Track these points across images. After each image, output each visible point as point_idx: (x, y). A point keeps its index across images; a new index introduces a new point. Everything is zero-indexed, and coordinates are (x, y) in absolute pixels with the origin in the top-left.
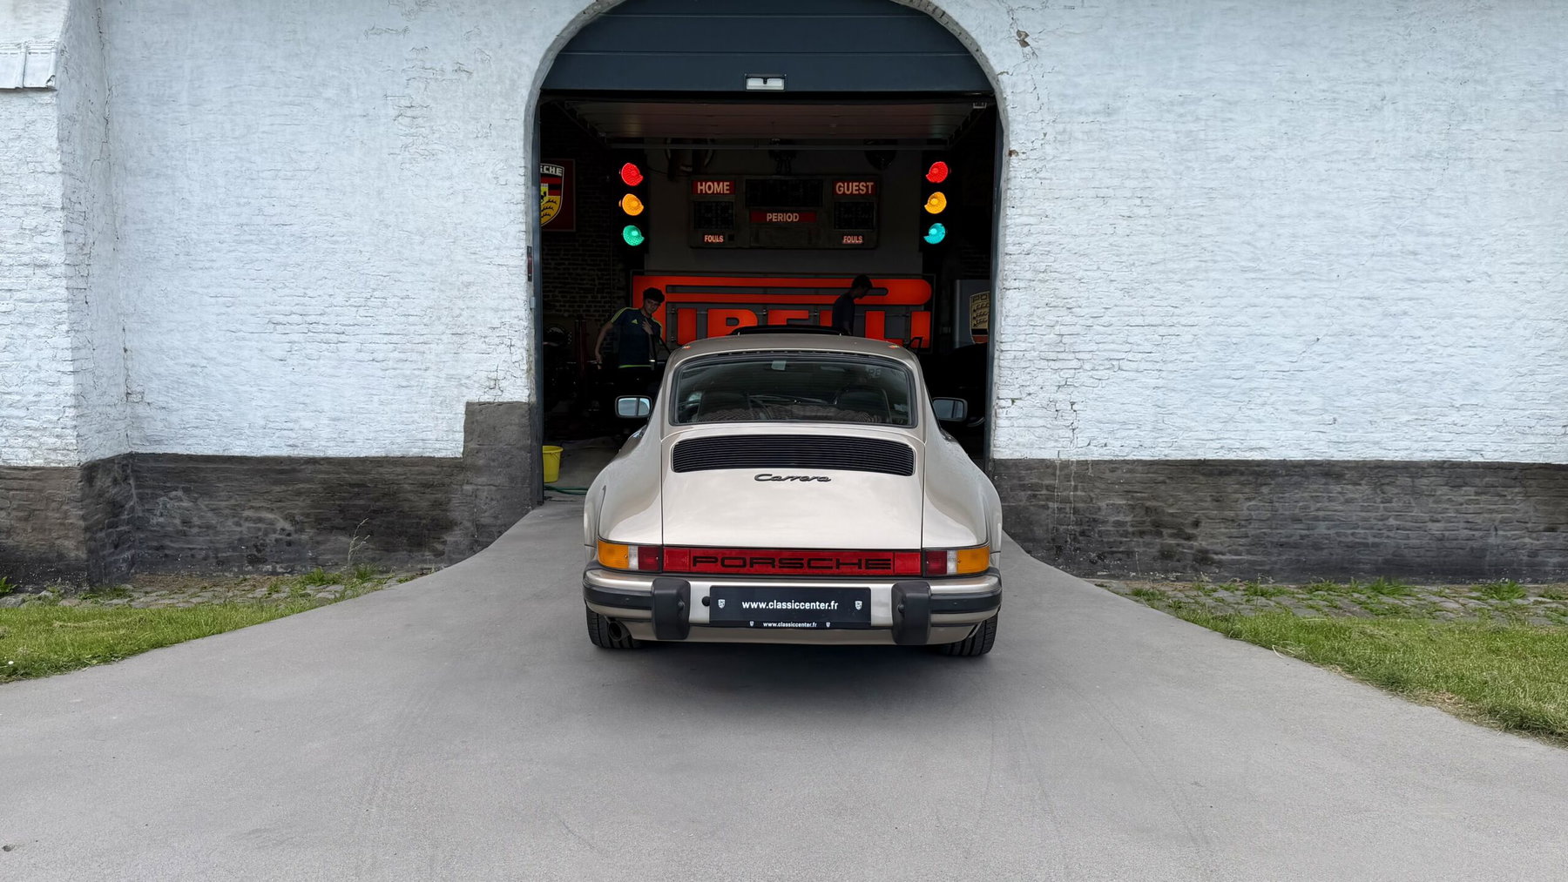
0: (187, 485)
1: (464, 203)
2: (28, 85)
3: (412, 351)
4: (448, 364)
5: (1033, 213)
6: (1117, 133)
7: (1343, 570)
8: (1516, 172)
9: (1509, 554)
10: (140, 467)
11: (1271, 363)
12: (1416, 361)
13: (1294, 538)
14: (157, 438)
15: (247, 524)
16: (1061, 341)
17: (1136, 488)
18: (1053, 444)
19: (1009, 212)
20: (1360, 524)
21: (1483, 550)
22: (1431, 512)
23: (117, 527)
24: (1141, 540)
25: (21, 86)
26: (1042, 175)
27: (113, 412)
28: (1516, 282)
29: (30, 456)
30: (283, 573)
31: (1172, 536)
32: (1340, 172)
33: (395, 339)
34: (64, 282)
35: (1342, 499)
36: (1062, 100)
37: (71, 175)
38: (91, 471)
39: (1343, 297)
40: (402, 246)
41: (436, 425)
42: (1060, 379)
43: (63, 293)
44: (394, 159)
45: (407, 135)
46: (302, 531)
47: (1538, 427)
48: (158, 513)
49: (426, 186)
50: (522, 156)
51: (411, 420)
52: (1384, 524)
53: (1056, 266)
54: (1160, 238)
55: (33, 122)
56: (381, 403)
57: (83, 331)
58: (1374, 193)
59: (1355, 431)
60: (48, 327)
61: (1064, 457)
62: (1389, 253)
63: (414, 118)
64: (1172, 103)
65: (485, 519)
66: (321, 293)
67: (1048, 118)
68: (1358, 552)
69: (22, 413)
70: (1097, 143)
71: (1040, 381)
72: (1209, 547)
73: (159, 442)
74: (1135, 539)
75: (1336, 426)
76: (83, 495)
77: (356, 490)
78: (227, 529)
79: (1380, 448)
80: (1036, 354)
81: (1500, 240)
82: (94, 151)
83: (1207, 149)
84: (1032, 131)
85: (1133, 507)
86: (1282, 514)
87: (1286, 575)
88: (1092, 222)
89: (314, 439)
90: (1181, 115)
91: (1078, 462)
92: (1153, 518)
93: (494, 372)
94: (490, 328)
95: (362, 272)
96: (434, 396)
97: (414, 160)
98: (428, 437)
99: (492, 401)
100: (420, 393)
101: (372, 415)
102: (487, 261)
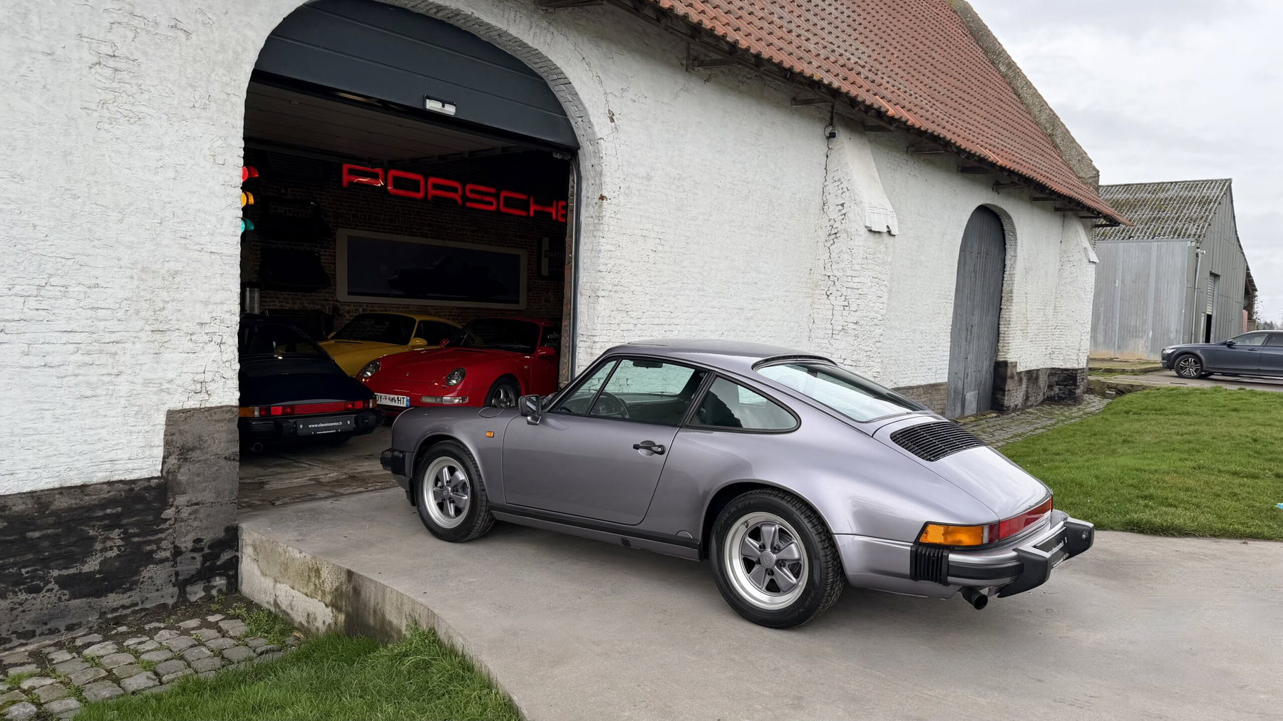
4: (146, 367)
19: (601, 240)
26: (617, 216)
32: (734, 233)
33: (77, 338)
36: (628, 165)
39: (732, 308)
40: (94, 224)
41: (130, 441)
44: (89, 114)
45: (105, 89)
49: (129, 154)
50: (242, 136)
51: (96, 438)
53: (623, 282)
56: (56, 419)
58: (744, 247)
62: (748, 283)
63: (117, 70)
65: (186, 543)
67: (622, 177)
70: (643, 198)
84: (614, 183)
88: (640, 253)
90: (678, 187)
93: (200, 373)
94: (198, 323)
95: (34, 252)
96: (127, 405)
97: (116, 119)
98: (119, 457)
99: (198, 406)
100: (109, 403)
101: (42, 436)
102: (198, 247)
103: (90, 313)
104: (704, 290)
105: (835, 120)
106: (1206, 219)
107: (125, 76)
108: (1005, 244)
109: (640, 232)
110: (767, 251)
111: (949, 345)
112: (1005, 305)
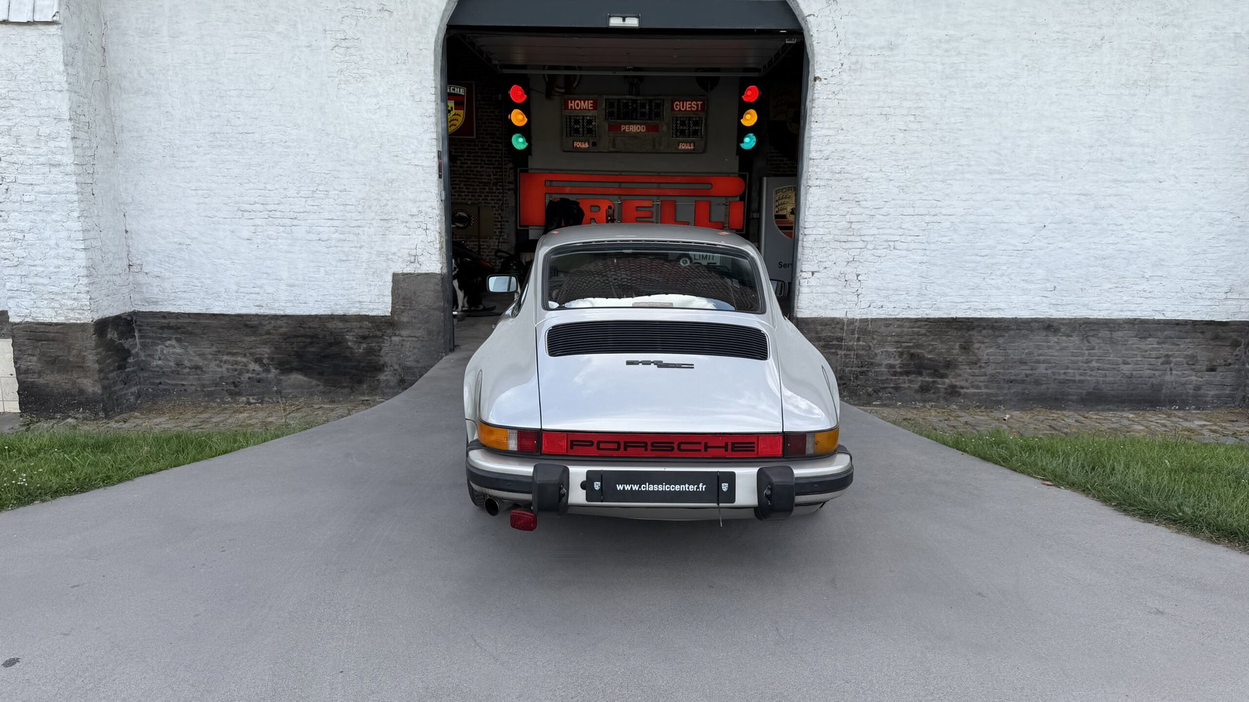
0: (179, 336)
2: (37, 19)
4: (378, 243)
5: (831, 126)
6: (897, 64)
7: (1056, 399)
8: (1200, 97)
9: (1179, 388)
10: (142, 322)
11: (1008, 244)
12: (1118, 243)
13: (1020, 376)
14: (154, 300)
15: (226, 366)
16: (851, 227)
17: (904, 339)
18: (842, 306)
19: (814, 125)
20: (1070, 365)
21: (1160, 386)
22: (1124, 357)
23: (125, 368)
24: (906, 378)
25: (32, 21)
26: (838, 97)
27: (118, 280)
28: (1196, 183)
29: (54, 314)
30: (255, 403)
31: (929, 375)
32: (1068, 96)
33: (336, 223)
34: (74, 178)
35: (1058, 348)
36: (855, 37)
37: (75, 92)
38: (102, 326)
39: (1065, 193)
40: (340, 150)
41: (370, 291)
42: (849, 256)
43: (74, 187)
44: (332, 81)
45: (341, 62)
46: (268, 371)
47: (1207, 293)
48: (157, 358)
49: (358, 102)
50: (432, 78)
51: (350, 286)
52: (1088, 366)
53: (849, 168)
54: (929, 147)
55: (43, 49)
56: (327, 273)
57: (92, 217)
58: (1091, 113)
59: (1070, 296)
60: (63, 213)
61: (850, 316)
62: (1102, 160)
63: (348, 48)
64: (940, 41)
65: (410, 362)
66: (277, 186)
68: (1068, 387)
69: (45, 281)
70: (882, 72)
71: (833, 258)
72: (957, 384)
73: (156, 303)
74: (901, 378)
75: (1056, 292)
76: (96, 345)
77: (309, 340)
78: (211, 369)
79: (1088, 309)
80: (831, 237)
81: (1186, 150)
82: (94, 73)
83: (966, 77)
84: (833, 61)
85: (901, 354)
86: (1012, 359)
87: (1013, 403)
88: (877, 134)
89: (275, 300)
90: (947, 51)
91: (861, 320)
92: (915, 362)
93: (413, 249)
94: (410, 215)
95: (309, 170)
96: (367, 267)
97: (348, 81)
98: (364, 300)
99: (412, 272)
100: (357, 265)
101: (320, 283)
102: (407, 162)
103: (342, 207)
107: (352, 50)
109: (877, 111)
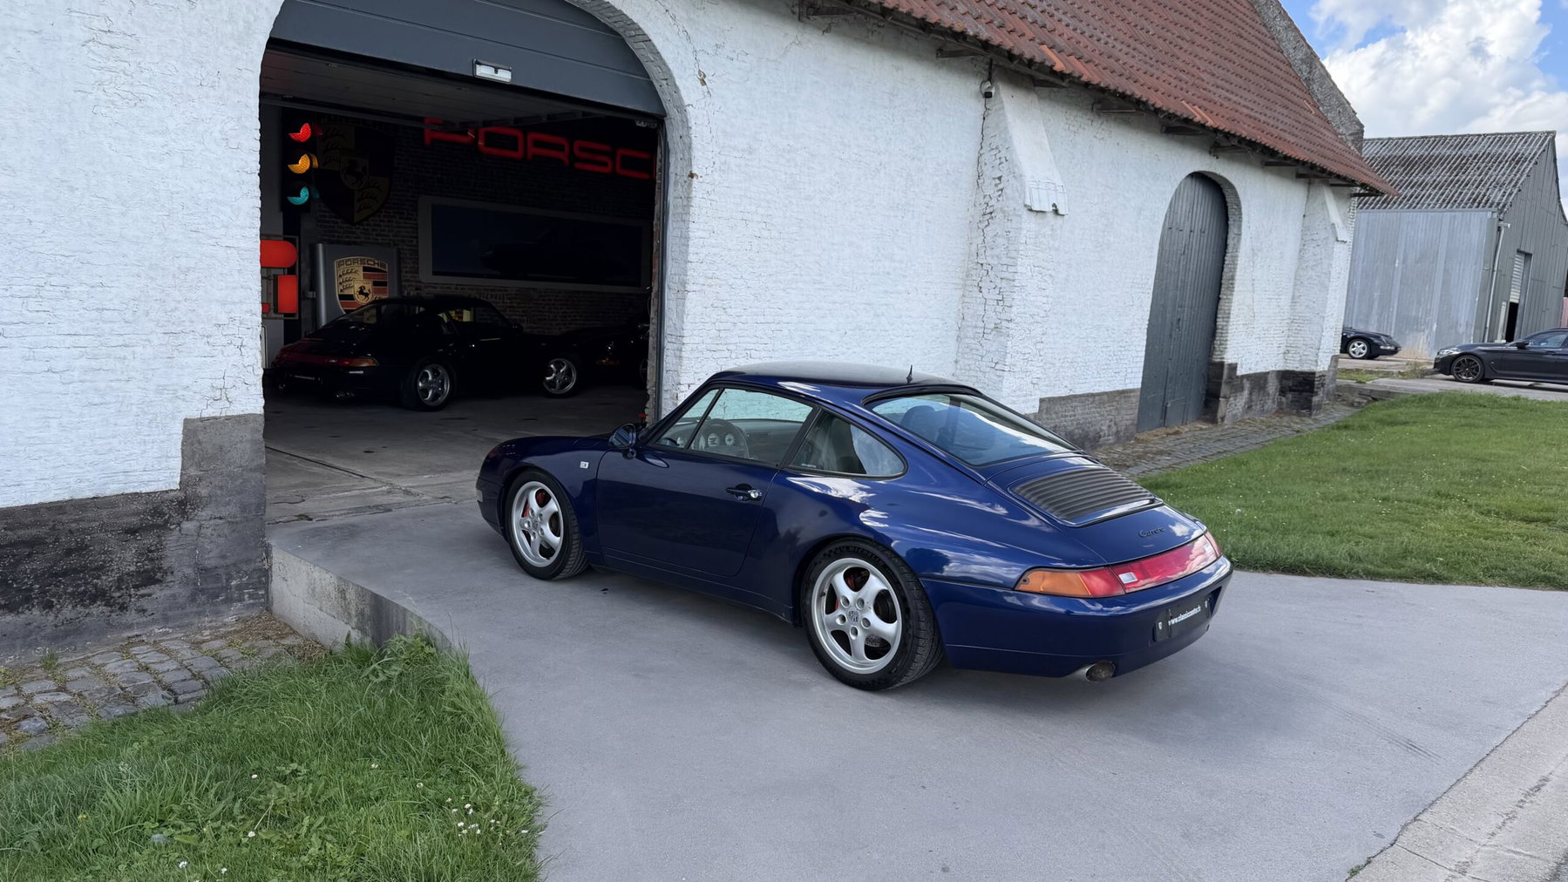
1: (182, 166)
3: (109, 356)
4: (159, 371)
5: (706, 228)
6: (754, 169)
19: (692, 226)
26: (710, 197)
33: (82, 341)
36: (724, 136)
39: (858, 303)
40: (94, 218)
41: (145, 451)
42: (718, 367)
44: (83, 98)
45: (102, 69)
49: (131, 140)
54: (775, 255)
56: (63, 428)
58: (874, 230)
62: (878, 273)
63: (112, 47)
64: (784, 150)
65: (209, 563)
67: (717, 150)
70: (744, 175)
71: (706, 368)
80: (704, 346)
83: (800, 189)
84: (707, 158)
93: (219, 379)
94: (215, 325)
95: (32, 249)
96: (139, 413)
97: (113, 102)
98: (132, 468)
99: (218, 415)
100: (119, 411)
101: (49, 446)
102: (212, 241)
103: (95, 314)
104: (820, 283)
105: (994, 74)
106: (1517, 183)
107: (123, 53)
108: (1227, 219)
109: (740, 216)
110: (904, 235)
111: (1145, 343)
112: (1225, 294)
